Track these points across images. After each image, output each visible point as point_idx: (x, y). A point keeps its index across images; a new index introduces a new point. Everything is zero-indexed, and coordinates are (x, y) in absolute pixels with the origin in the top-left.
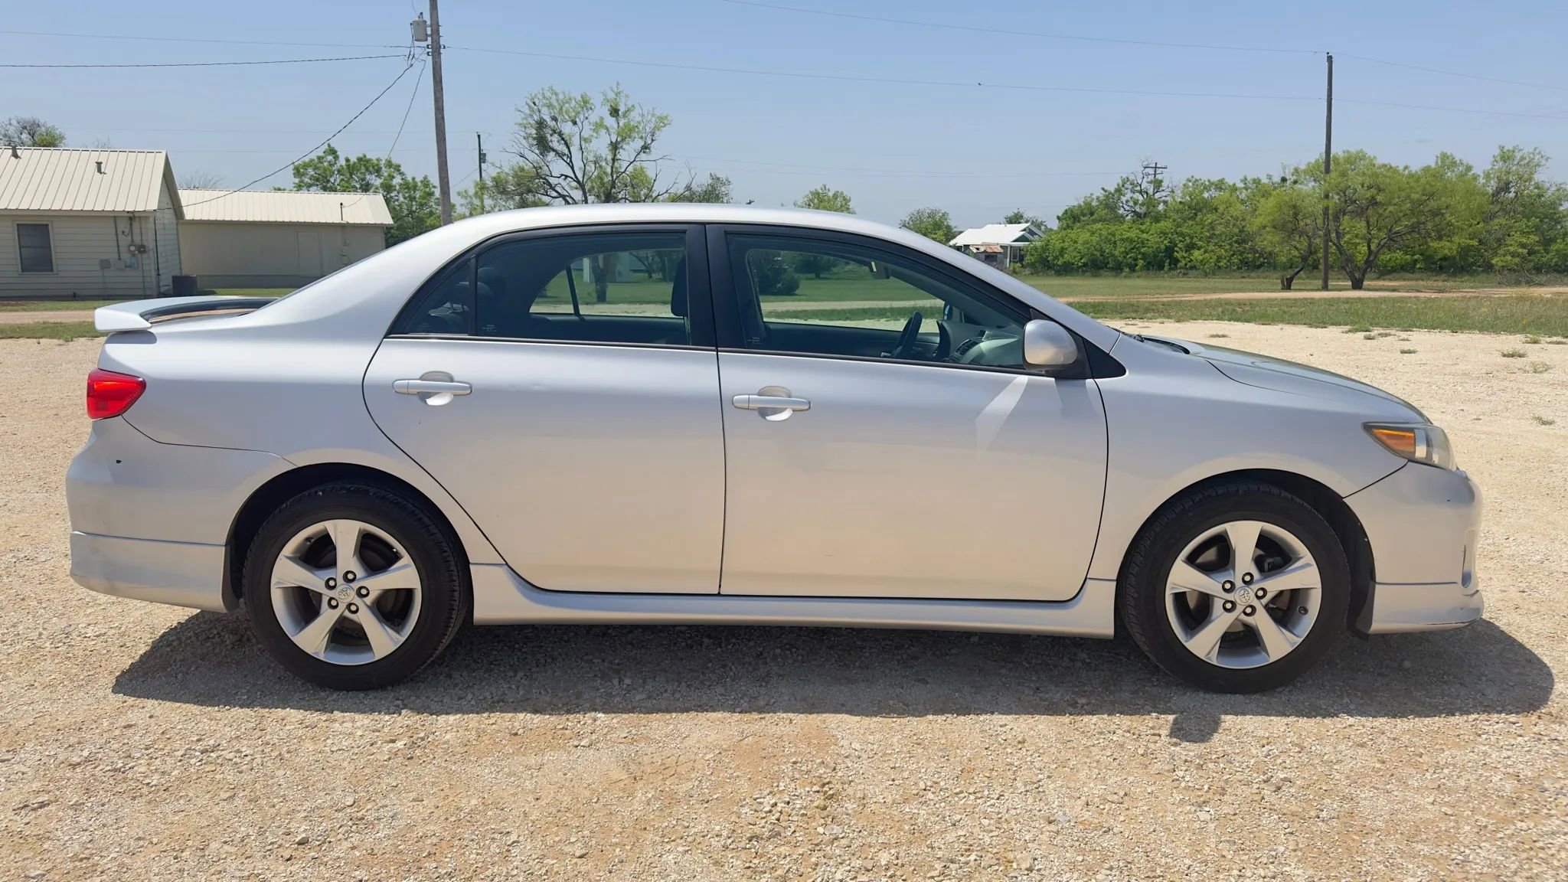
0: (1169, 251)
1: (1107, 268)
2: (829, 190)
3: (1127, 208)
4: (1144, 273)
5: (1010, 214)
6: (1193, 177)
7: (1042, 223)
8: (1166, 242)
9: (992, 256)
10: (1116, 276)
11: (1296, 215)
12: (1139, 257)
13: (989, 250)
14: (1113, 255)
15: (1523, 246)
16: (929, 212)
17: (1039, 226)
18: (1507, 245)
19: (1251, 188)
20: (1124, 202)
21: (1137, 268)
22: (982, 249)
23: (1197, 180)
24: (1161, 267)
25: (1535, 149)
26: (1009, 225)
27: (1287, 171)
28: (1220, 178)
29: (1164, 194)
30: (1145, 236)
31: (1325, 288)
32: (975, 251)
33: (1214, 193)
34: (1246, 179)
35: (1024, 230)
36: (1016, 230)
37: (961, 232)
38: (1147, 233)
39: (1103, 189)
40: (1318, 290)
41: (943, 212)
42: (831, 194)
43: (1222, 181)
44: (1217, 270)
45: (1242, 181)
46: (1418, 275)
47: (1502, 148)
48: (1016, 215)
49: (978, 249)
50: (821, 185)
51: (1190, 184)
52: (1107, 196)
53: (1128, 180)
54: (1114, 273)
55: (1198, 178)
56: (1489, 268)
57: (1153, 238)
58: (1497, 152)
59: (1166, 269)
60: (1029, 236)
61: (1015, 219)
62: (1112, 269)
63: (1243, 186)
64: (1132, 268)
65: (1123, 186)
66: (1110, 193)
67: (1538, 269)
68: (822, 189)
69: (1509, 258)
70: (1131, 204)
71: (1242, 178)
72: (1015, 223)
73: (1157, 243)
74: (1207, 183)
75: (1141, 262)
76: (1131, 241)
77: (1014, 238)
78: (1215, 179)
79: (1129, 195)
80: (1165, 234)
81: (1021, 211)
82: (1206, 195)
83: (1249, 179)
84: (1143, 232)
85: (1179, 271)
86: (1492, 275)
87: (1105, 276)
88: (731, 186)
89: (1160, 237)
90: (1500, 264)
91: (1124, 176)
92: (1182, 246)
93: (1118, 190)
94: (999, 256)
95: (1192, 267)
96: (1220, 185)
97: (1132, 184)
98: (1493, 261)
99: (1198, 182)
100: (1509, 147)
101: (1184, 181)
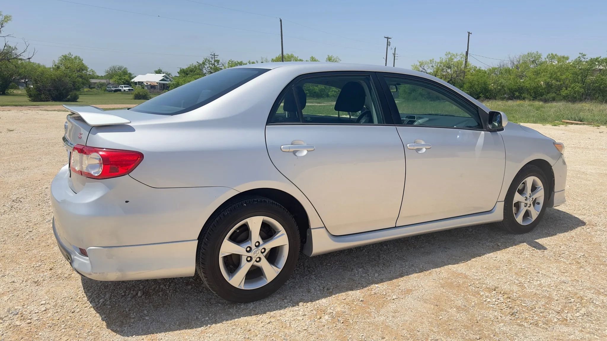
2: (72, 55)
3: (207, 70)
5: (157, 70)
6: (231, 59)
7: (170, 74)
9: (154, 87)
13: (152, 84)
16: (119, 67)
17: (169, 75)
20: (206, 68)
22: (149, 84)
23: (232, 61)
26: (156, 74)
28: (241, 61)
29: (220, 65)
32: (146, 84)
33: (238, 66)
34: (250, 62)
35: (163, 77)
36: (160, 77)
37: (136, 76)
39: (197, 62)
41: (125, 67)
42: (73, 57)
47: (328, 56)
48: (159, 70)
49: (147, 83)
50: (68, 53)
51: (230, 62)
52: (199, 66)
53: (207, 59)
55: (233, 60)
56: (328, 96)
60: (166, 79)
61: (159, 72)
65: (205, 61)
66: (200, 64)
68: (68, 54)
69: (333, 92)
70: (209, 68)
71: (248, 61)
72: (159, 73)
74: (237, 62)
77: (160, 80)
78: (239, 61)
79: (208, 65)
81: (161, 68)
86: (329, 98)
88: (17, 51)
90: (331, 94)
91: (205, 58)
93: (204, 63)
94: (156, 86)
96: (241, 63)
97: (208, 61)
98: (329, 94)
99: (234, 62)
100: (330, 56)
101: (228, 61)
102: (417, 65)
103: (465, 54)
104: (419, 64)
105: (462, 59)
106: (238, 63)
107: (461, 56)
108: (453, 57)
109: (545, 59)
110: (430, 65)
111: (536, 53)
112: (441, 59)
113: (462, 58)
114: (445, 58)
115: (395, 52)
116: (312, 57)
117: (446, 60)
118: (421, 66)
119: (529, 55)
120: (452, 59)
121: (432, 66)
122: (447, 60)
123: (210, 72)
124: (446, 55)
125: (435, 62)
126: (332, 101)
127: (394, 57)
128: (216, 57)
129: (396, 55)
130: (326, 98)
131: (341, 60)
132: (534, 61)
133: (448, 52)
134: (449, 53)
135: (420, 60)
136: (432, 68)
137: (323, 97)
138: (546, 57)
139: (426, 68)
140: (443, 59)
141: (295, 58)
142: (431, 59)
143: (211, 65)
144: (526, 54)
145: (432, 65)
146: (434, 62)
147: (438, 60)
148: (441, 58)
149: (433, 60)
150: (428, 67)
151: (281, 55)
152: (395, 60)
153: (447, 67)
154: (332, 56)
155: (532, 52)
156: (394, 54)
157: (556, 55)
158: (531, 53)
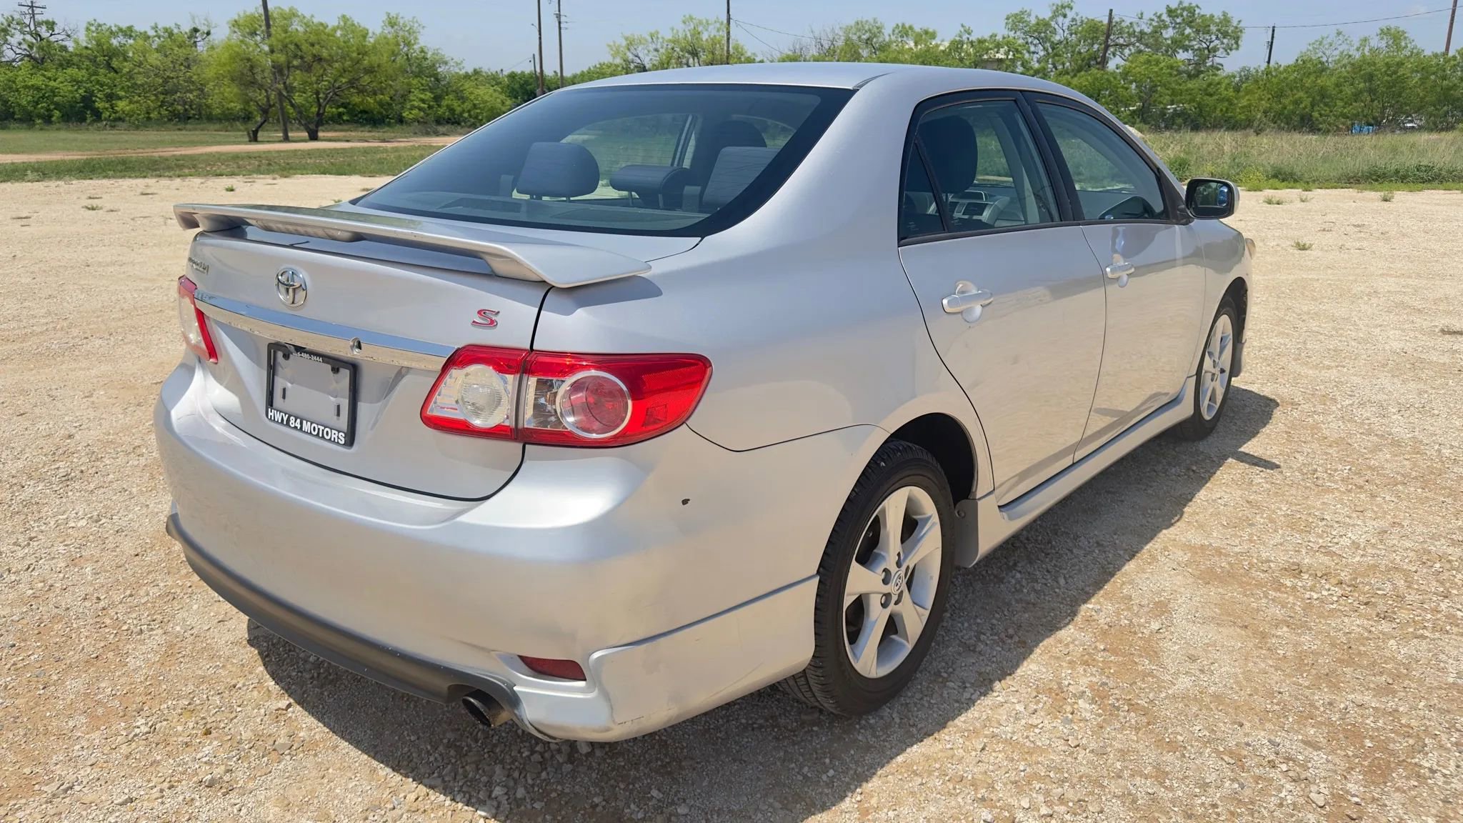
0: (88, 101)
1: (15, 120)
3: (18, 51)
4: (62, 125)
6: (95, 20)
8: (80, 91)
10: (29, 129)
11: (252, 68)
12: (52, 107)
14: (19, 105)
15: (423, 101)
18: (411, 101)
19: (163, 37)
21: (54, 119)
23: (100, 25)
24: (83, 120)
25: (414, 18)
27: (197, 21)
28: (128, 25)
29: (60, 37)
30: (52, 83)
31: (286, 139)
33: (121, 39)
34: (156, 27)
38: (55, 81)
40: (280, 141)
43: (130, 28)
44: (147, 122)
45: (153, 28)
46: (345, 127)
47: (388, 14)
51: (93, 28)
53: (13, 19)
54: (25, 125)
55: (101, 23)
56: (401, 121)
57: (64, 84)
58: (385, 18)
59: (88, 121)
62: (21, 120)
63: (155, 34)
64: (48, 120)
65: (8, 25)
67: (439, 121)
69: (415, 111)
71: (153, 25)
73: (71, 92)
74: (114, 29)
75: (57, 113)
76: (38, 89)
78: (124, 26)
79: (18, 37)
80: (78, 82)
82: (115, 42)
83: (159, 27)
84: (49, 79)
85: (104, 123)
86: (405, 127)
87: (14, 129)
89: (72, 86)
90: (410, 117)
92: (102, 96)
95: (117, 121)
96: (128, 32)
97: (18, 24)
98: (404, 115)
99: (103, 27)
100: (393, 14)
101: (85, 25)
102: (619, 46)
103: (725, 22)
104: (624, 43)
105: (721, 33)
106: (121, 30)
107: (718, 25)
108: (700, 29)
109: (890, 35)
110: (651, 47)
111: (872, 21)
112: (675, 31)
113: (718, 31)
114: (683, 31)
115: (559, 11)
116: (344, 16)
117: (686, 35)
118: (629, 49)
119: (859, 26)
120: (699, 33)
121: (656, 50)
122: (689, 35)
123: (28, 56)
124: (684, 22)
125: (663, 38)
126: (415, 133)
127: (560, 23)
128: (37, 10)
129: (563, 19)
130: (398, 126)
131: (423, 27)
132: (868, 39)
133: (688, 16)
134: (691, 18)
135: (628, 34)
136: (655, 53)
137: (389, 125)
138: (891, 32)
139: (640, 55)
140: (678, 31)
141: (304, 17)
142: (653, 32)
143: (28, 37)
144: (853, 23)
145: (654, 46)
146: (661, 40)
147: (669, 36)
148: (673, 29)
149: (658, 33)
150: (646, 51)
151: (261, 11)
152: (562, 31)
153: (689, 52)
154: (398, 15)
155: (864, 20)
156: (559, 16)
157: (911, 28)
158: (862, 22)
